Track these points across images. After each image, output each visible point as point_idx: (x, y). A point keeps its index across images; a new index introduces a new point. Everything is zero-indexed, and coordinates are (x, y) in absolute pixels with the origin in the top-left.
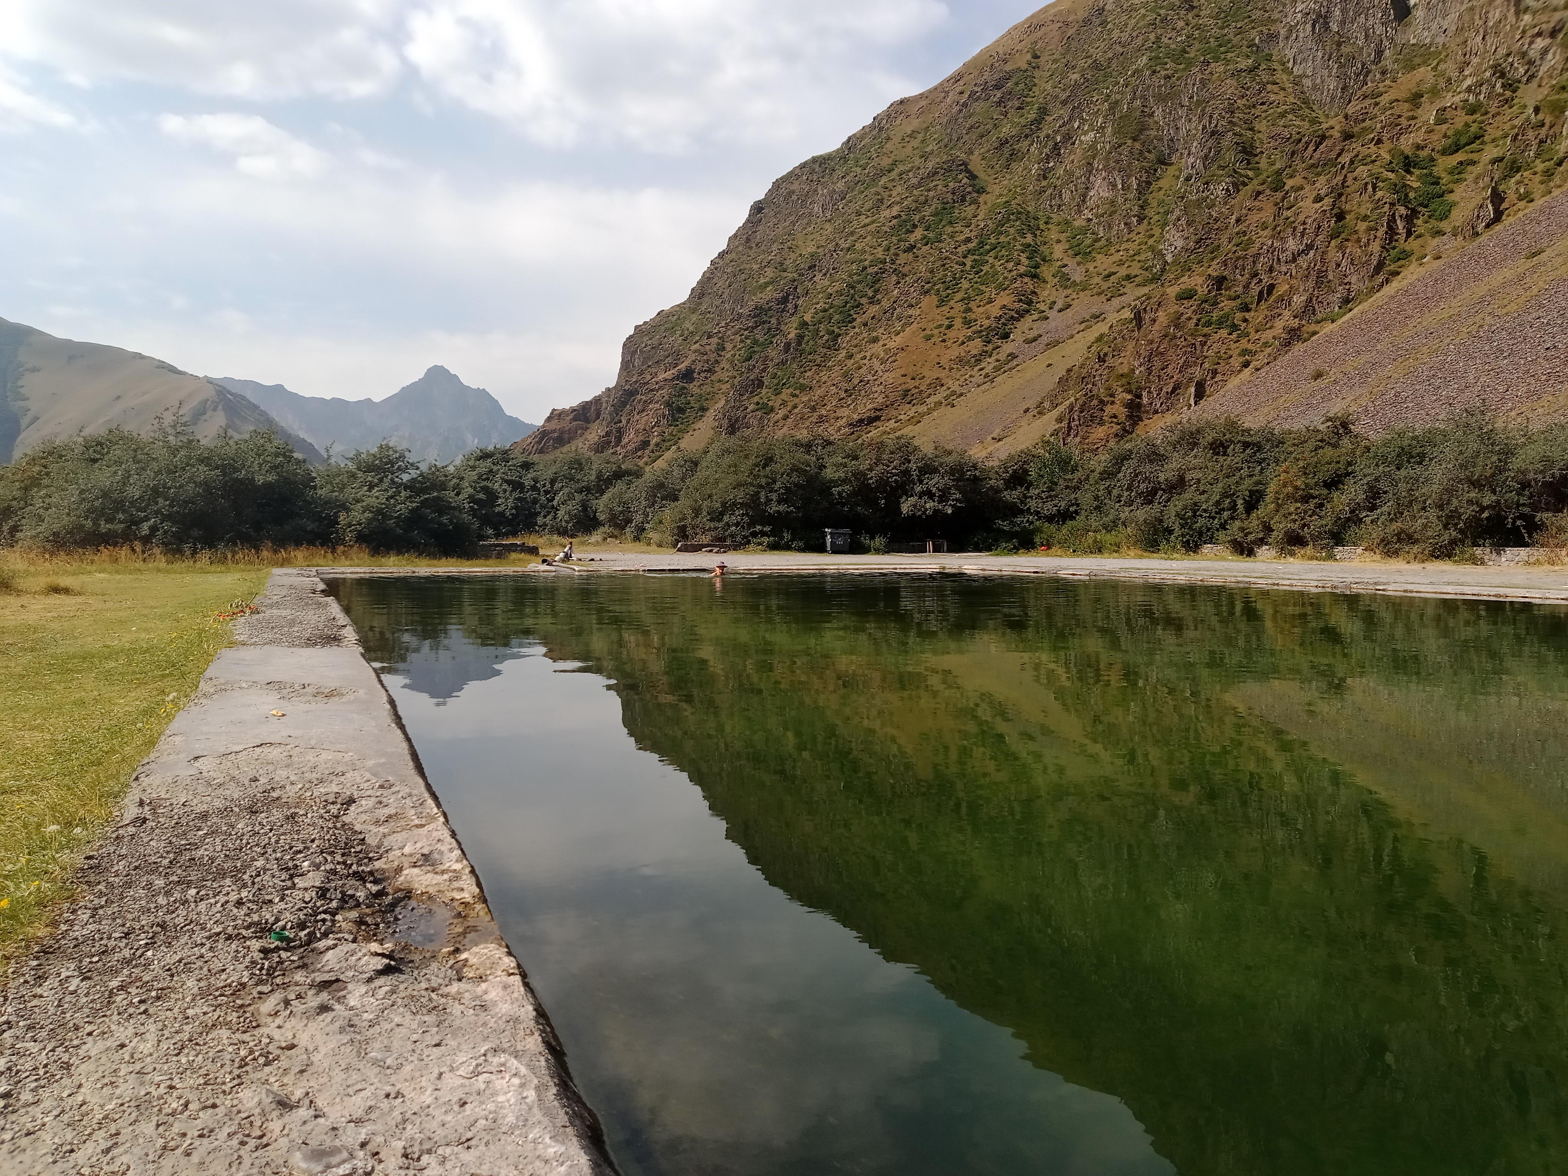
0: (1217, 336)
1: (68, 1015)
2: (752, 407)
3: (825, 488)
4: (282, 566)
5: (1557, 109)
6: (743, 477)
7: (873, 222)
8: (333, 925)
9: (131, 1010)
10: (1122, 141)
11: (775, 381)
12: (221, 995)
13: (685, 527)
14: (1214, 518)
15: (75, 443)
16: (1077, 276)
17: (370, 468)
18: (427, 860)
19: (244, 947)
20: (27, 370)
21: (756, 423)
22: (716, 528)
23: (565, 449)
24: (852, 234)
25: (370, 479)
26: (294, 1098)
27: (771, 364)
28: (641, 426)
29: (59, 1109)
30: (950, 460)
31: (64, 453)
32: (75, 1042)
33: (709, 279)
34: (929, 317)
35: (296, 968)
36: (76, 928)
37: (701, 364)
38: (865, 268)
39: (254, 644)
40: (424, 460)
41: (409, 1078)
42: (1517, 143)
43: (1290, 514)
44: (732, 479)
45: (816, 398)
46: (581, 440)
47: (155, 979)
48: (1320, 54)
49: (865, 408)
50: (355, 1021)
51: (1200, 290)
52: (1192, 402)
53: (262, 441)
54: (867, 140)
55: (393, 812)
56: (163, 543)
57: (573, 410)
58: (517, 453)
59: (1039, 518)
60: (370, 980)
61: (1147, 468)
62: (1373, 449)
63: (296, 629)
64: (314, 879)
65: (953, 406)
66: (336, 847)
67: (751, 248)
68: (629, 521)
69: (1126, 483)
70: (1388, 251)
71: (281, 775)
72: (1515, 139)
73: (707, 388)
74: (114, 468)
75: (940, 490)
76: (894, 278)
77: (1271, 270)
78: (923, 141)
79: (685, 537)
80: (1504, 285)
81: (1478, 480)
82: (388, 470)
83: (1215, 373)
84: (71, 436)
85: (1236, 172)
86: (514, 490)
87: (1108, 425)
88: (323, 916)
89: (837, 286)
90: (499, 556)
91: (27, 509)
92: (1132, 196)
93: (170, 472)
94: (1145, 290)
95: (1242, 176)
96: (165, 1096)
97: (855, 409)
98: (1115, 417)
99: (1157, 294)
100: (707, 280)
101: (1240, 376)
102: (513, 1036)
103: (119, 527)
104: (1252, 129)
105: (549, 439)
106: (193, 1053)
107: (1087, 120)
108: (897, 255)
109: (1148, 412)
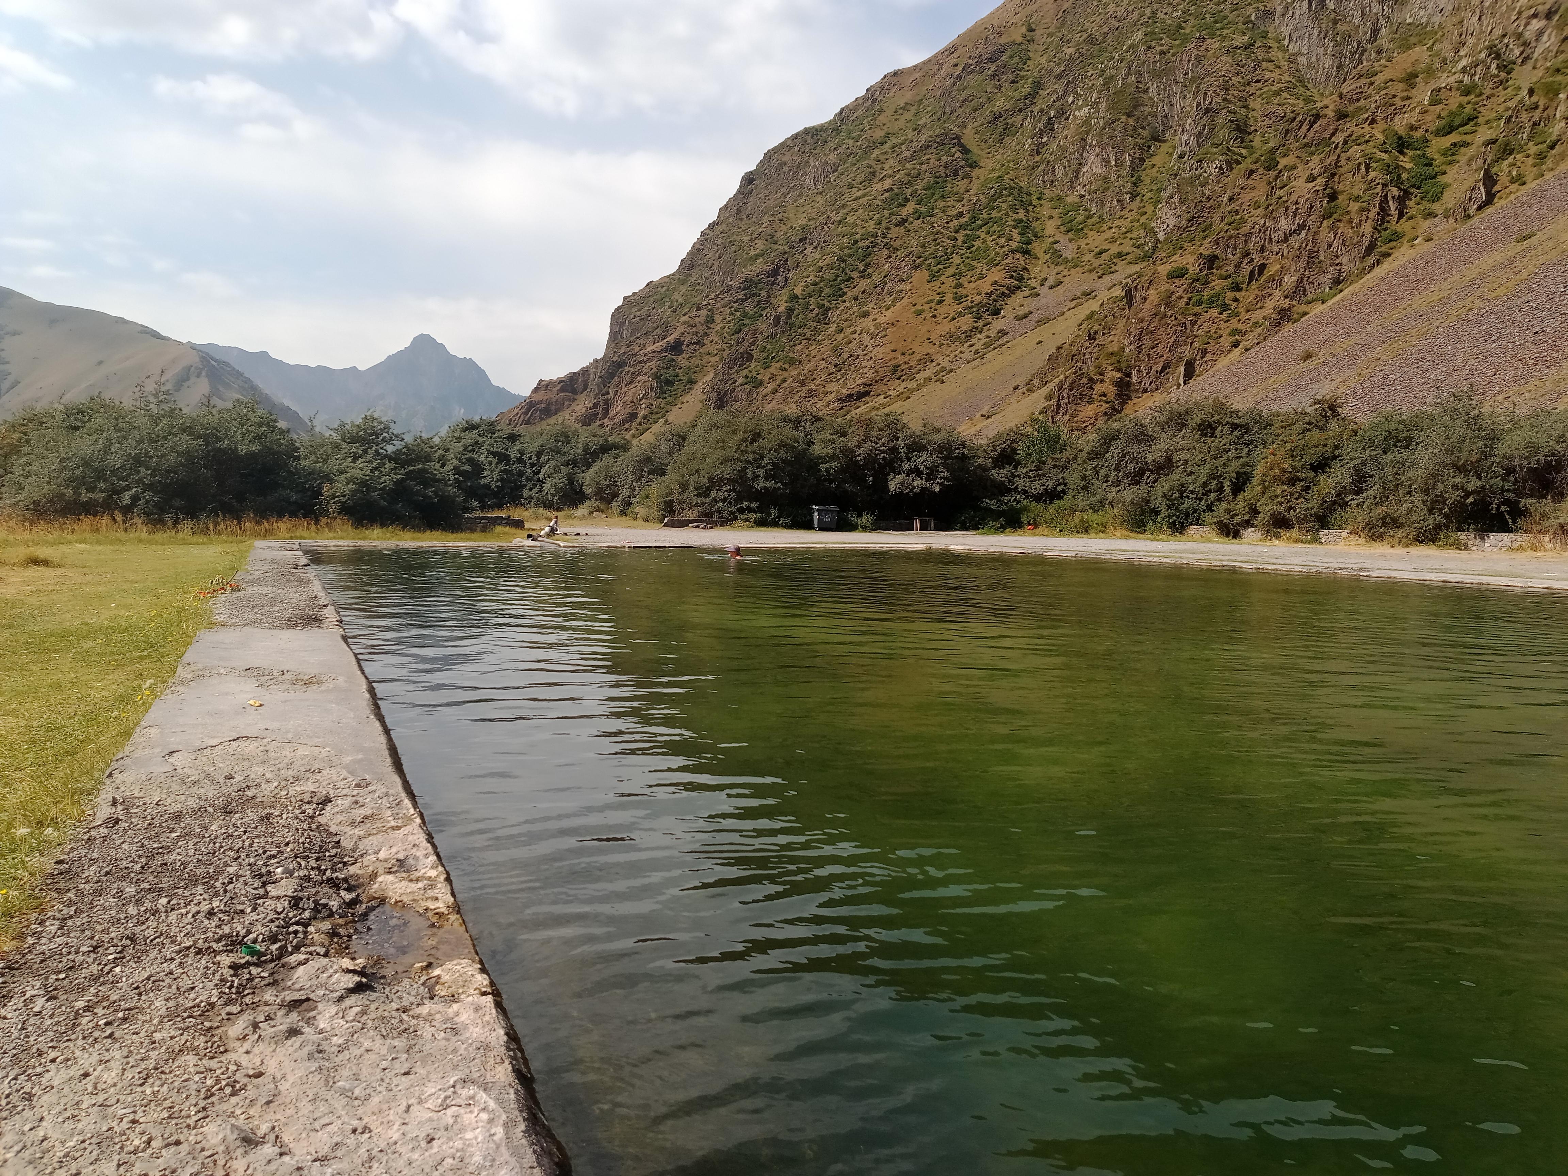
0: (1207, 315)
1: (32, 1039)
2: (740, 381)
3: (813, 464)
4: (264, 537)
5: (1552, 91)
6: (730, 453)
7: (864, 195)
8: (305, 937)
9: (97, 1034)
10: (1116, 117)
11: (765, 355)
12: (189, 1017)
13: (672, 501)
14: (1200, 500)
15: (55, 410)
16: (1069, 253)
17: (354, 439)
18: (402, 866)
19: (214, 963)
20: (7, 333)
21: (744, 396)
22: (703, 504)
23: (552, 421)
24: (843, 206)
25: (354, 450)
26: (260, 1133)
27: (760, 337)
28: (628, 398)
29: (21, 1145)
30: (938, 438)
31: (45, 420)
32: (39, 1070)
33: (699, 250)
34: (920, 292)
35: (266, 985)
36: (43, 941)
37: (690, 336)
38: (856, 242)
39: (234, 625)
40: (409, 432)
41: (377, 1111)
42: (1511, 125)
43: (1276, 496)
44: (719, 454)
45: (806, 372)
46: (568, 411)
47: (123, 998)
48: (1316, 32)
49: (854, 383)
50: (325, 1046)
51: (1191, 269)
52: (1181, 381)
53: (245, 411)
54: (860, 112)
55: (369, 812)
56: (144, 513)
57: (560, 381)
58: (503, 425)
59: (1027, 497)
60: (341, 999)
61: (1135, 449)
62: (1360, 432)
63: (276, 609)
64: (286, 887)
65: (943, 382)
66: (310, 850)
67: (741, 219)
68: (615, 495)
69: (1114, 463)
70: (1379, 232)
71: (256, 771)
72: (1508, 120)
73: (696, 361)
74: (95, 437)
75: (927, 468)
76: (885, 252)
77: (1263, 250)
78: (916, 114)
79: (672, 512)
80: (1494, 268)
81: (1464, 465)
82: (373, 442)
83: (1205, 352)
84: (52, 403)
85: (1229, 150)
86: (500, 462)
87: (1097, 403)
88: (296, 927)
89: (828, 260)
90: (484, 530)
91: (6, 478)
92: (1124, 173)
93: (152, 441)
94: (1136, 268)
95: (1235, 154)
96: (128, 1132)
97: (845, 383)
98: (1104, 395)
99: (1148, 273)
100: (697, 252)
101: (1230, 356)
102: (484, 1064)
103: (100, 496)
104: (1246, 107)
105: (536, 410)
106: (158, 1083)
107: (1081, 95)
108: (889, 229)
109: (1137, 391)
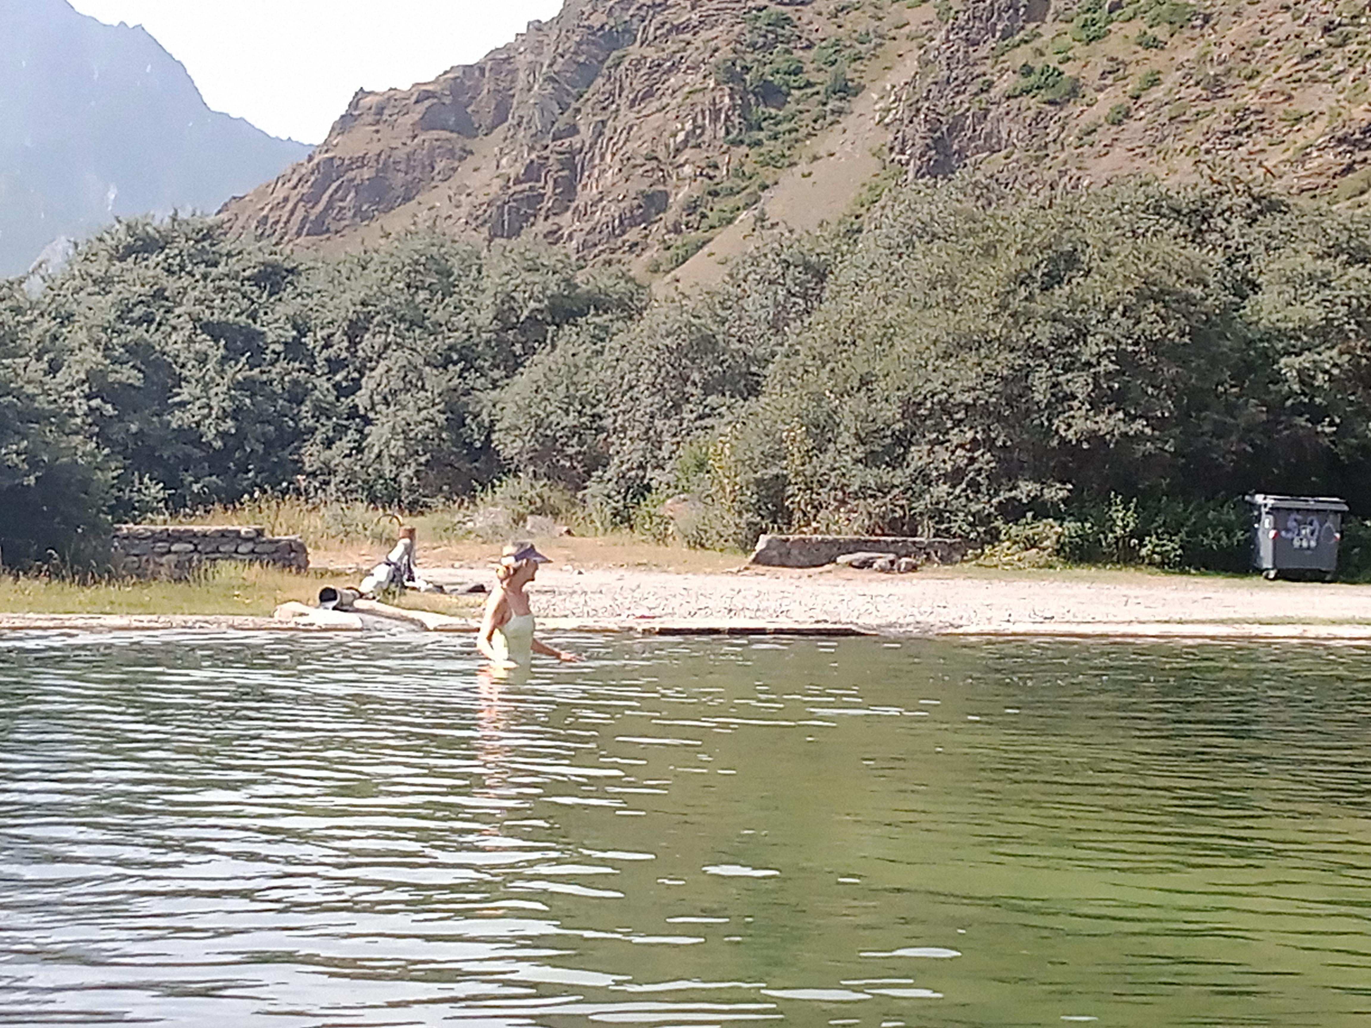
2: (1005, 84)
3: (1256, 357)
13: (781, 481)
21: (1018, 132)
22: (883, 489)
23: (395, 221)
28: (638, 146)
44: (938, 325)
45: (1226, 50)
46: (444, 190)
68: (597, 461)
79: (781, 515)
86: (232, 355)
90: (181, 574)
105: (344, 188)
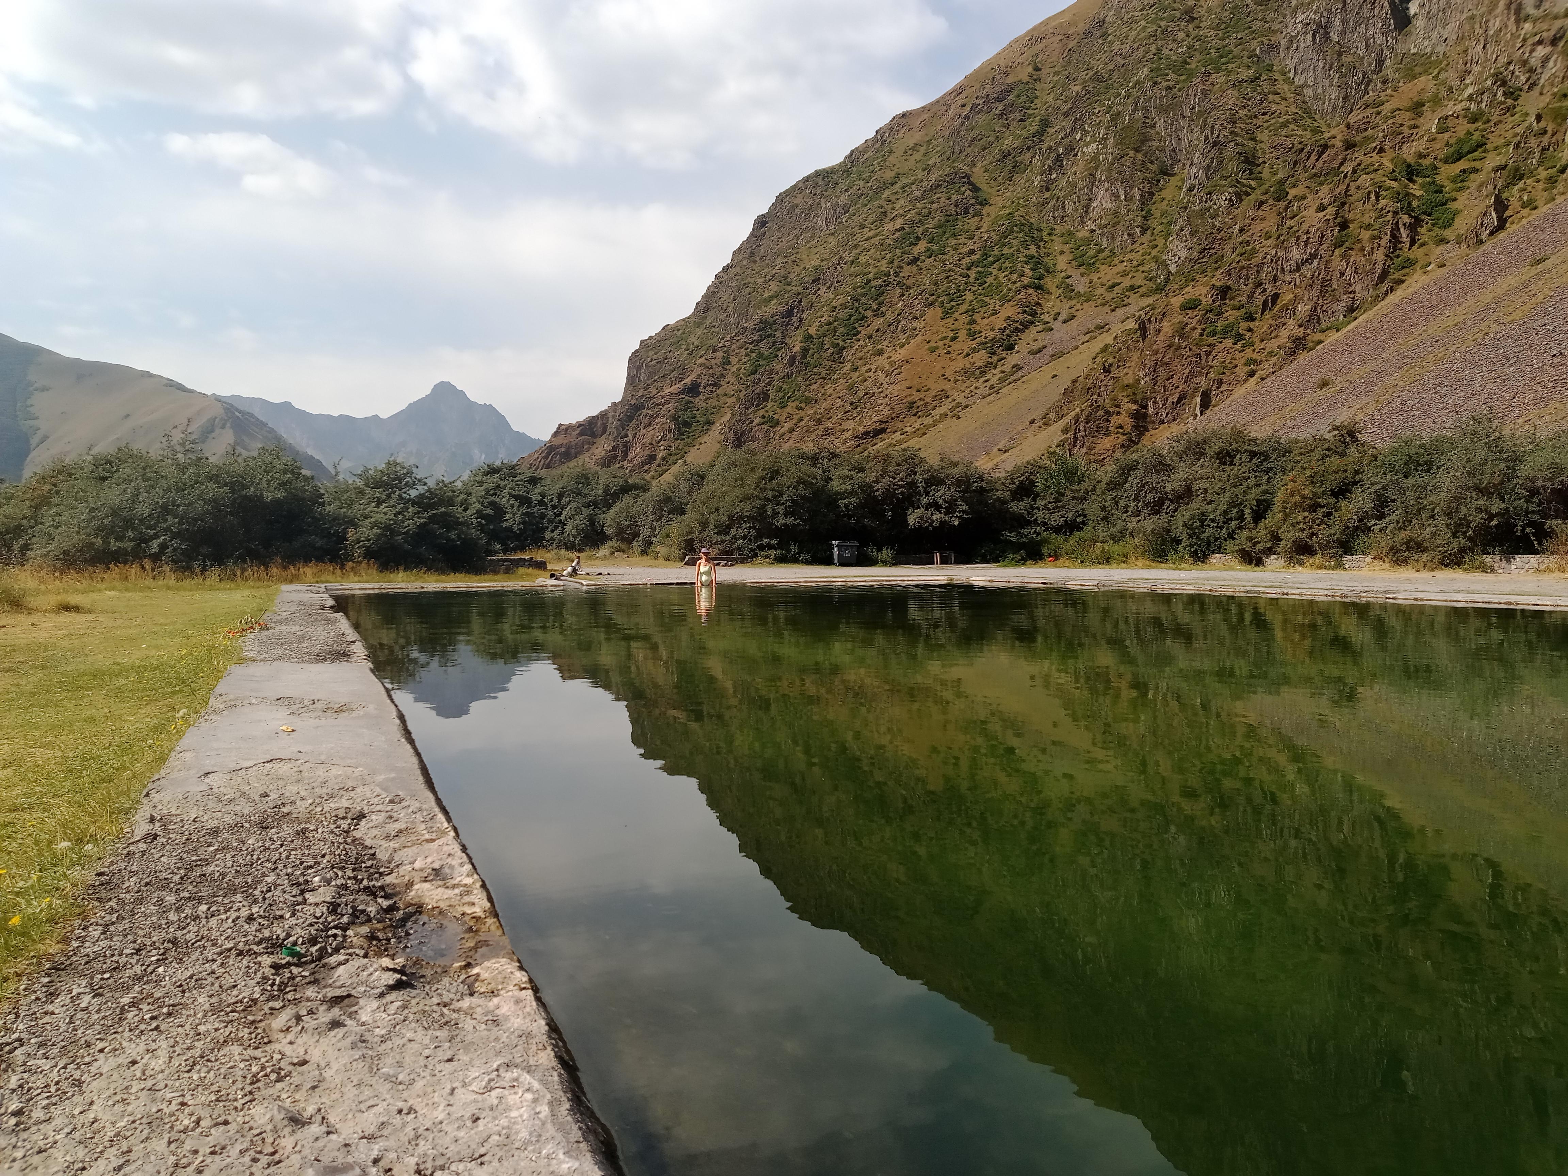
0: (1222, 346)
1: (80, 1032)
2: (757, 421)
3: (832, 500)
4: (291, 582)
5: (1560, 117)
6: (750, 490)
7: (877, 235)
8: (345, 940)
9: (143, 1027)
10: (1124, 152)
11: (781, 395)
12: (232, 1011)
13: (692, 540)
14: (1221, 528)
15: (84, 461)
16: (1081, 287)
17: (377, 484)
18: (437, 874)
19: (255, 963)
20: (36, 390)
21: (761, 436)
22: (723, 542)
23: (572, 464)
24: (856, 246)
25: (378, 495)
26: (307, 1115)
27: (776, 377)
28: (647, 441)
29: (71, 1127)
30: (956, 471)
31: (73, 471)
32: (87, 1059)
33: (714, 293)
34: (934, 329)
35: (308, 984)
36: (87, 944)
37: (707, 378)
38: (869, 281)
39: (264, 660)
40: (432, 476)
41: (421, 1093)
42: (1520, 151)
43: (1298, 523)
44: (738, 492)
45: (822, 411)
46: (587, 454)
47: (167, 995)
48: (1321, 64)
49: (870, 421)
50: (367, 1036)
51: (1204, 300)
52: (1198, 412)
53: (270, 458)
54: (870, 154)
55: (403, 826)
56: (173, 561)
57: (580, 425)
58: (523, 468)
59: (1047, 529)
60: (382, 995)
61: (1154, 479)
62: (1380, 457)
63: (305, 645)
64: (325, 894)
65: (959, 418)
66: (346, 862)
67: (755, 262)
68: (636, 535)
69: (1133, 493)
70: (1392, 259)
71: (291, 790)
72: (1517, 146)
73: (713, 402)
74: (123, 486)
75: (946, 502)
76: (898, 290)
77: (1275, 279)
78: (925, 154)
80: (1508, 292)
81: (1486, 488)
82: (396, 486)
83: (1220, 382)
84: (80, 455)
85: (1238, 182)
86: (521, 505)
87: (1114, 436)
88: (334, 931)
89: (841, 299)
90: (507, 571)
91: (37, 528)
92: (1135, 207)
93: (179, 490)
94: (1150, 300)
95: (1244, 186)
96: (177, 1113)
97: (861, 421)
98: (1121, 427)
99: (1161, 305)
100: (711, 294)
101: (1246, 386)
102: (526, 1051)
103: (129, 545)
104: (1254, 139)
105: (556, 454)
106: (205, 1069)
107: (1088, 132)
108: (901, 267)
109: (1154, 422)
